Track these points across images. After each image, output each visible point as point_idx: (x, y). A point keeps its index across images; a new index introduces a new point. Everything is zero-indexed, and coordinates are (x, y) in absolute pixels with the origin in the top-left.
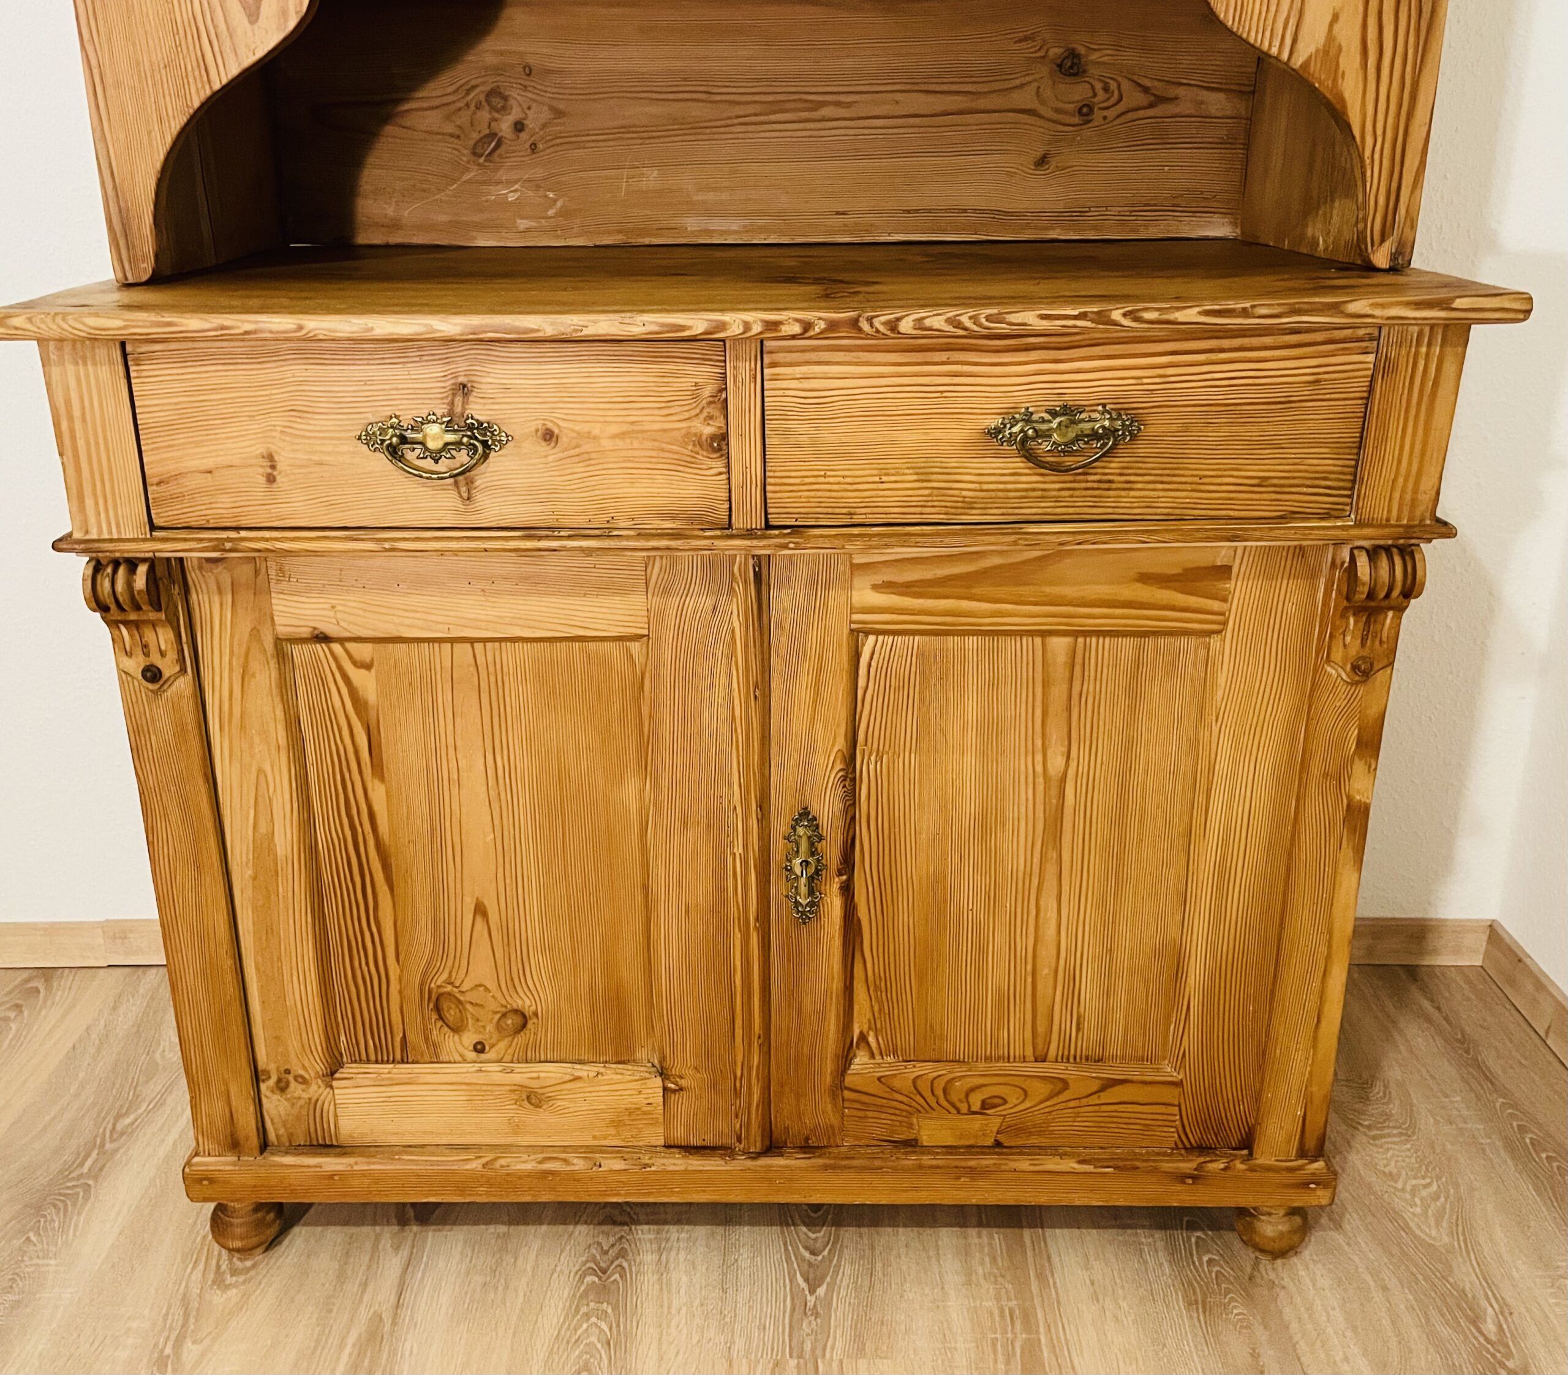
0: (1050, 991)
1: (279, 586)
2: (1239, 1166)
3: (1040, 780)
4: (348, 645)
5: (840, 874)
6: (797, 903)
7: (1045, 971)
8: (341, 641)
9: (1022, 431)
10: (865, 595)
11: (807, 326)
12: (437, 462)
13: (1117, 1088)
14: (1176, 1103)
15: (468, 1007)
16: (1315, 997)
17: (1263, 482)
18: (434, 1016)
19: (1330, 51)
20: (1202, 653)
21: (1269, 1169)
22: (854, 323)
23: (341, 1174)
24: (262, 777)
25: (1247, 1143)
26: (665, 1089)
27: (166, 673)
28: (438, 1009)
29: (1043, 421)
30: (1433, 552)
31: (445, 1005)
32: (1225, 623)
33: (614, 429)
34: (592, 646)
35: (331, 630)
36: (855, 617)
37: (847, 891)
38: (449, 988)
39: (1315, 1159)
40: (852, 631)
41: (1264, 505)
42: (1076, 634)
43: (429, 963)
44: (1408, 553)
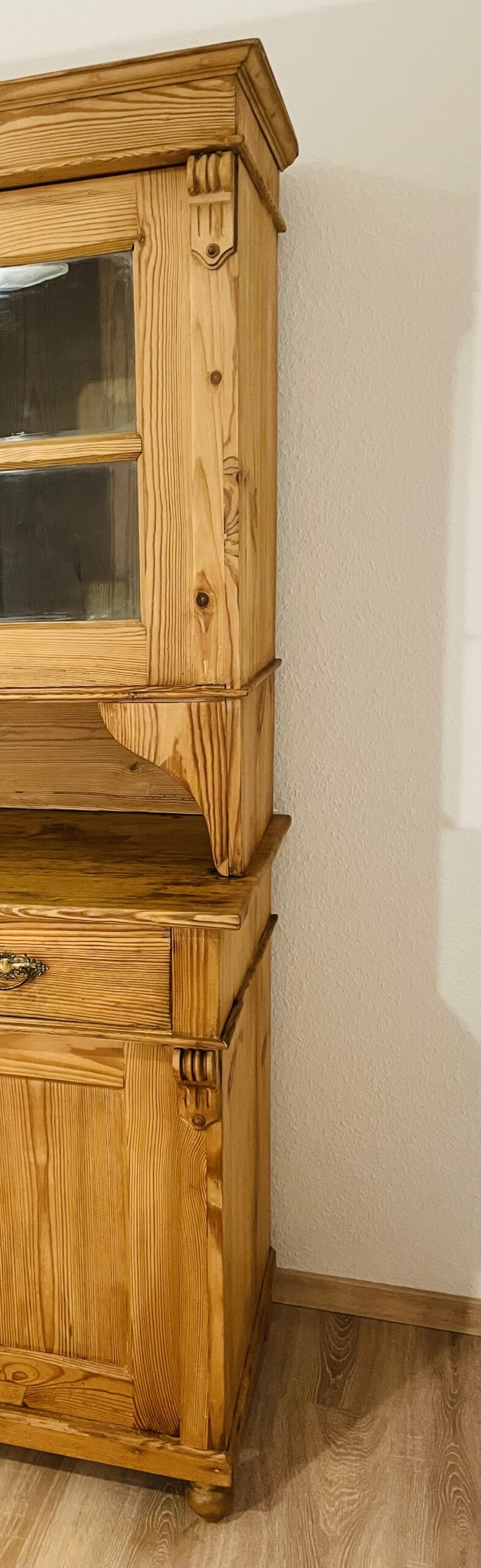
0: (51, 1304)
2: (169, 1446)
3: (33, 1167)
7: (47, 1292)
13: (93, 1379)
14: (131, 1396)
16: (204, 1336)
17: (118, 1005)
19: (177, 759)
21: (191, 1453)
25: (176, 1432)
39: (219, 1450)
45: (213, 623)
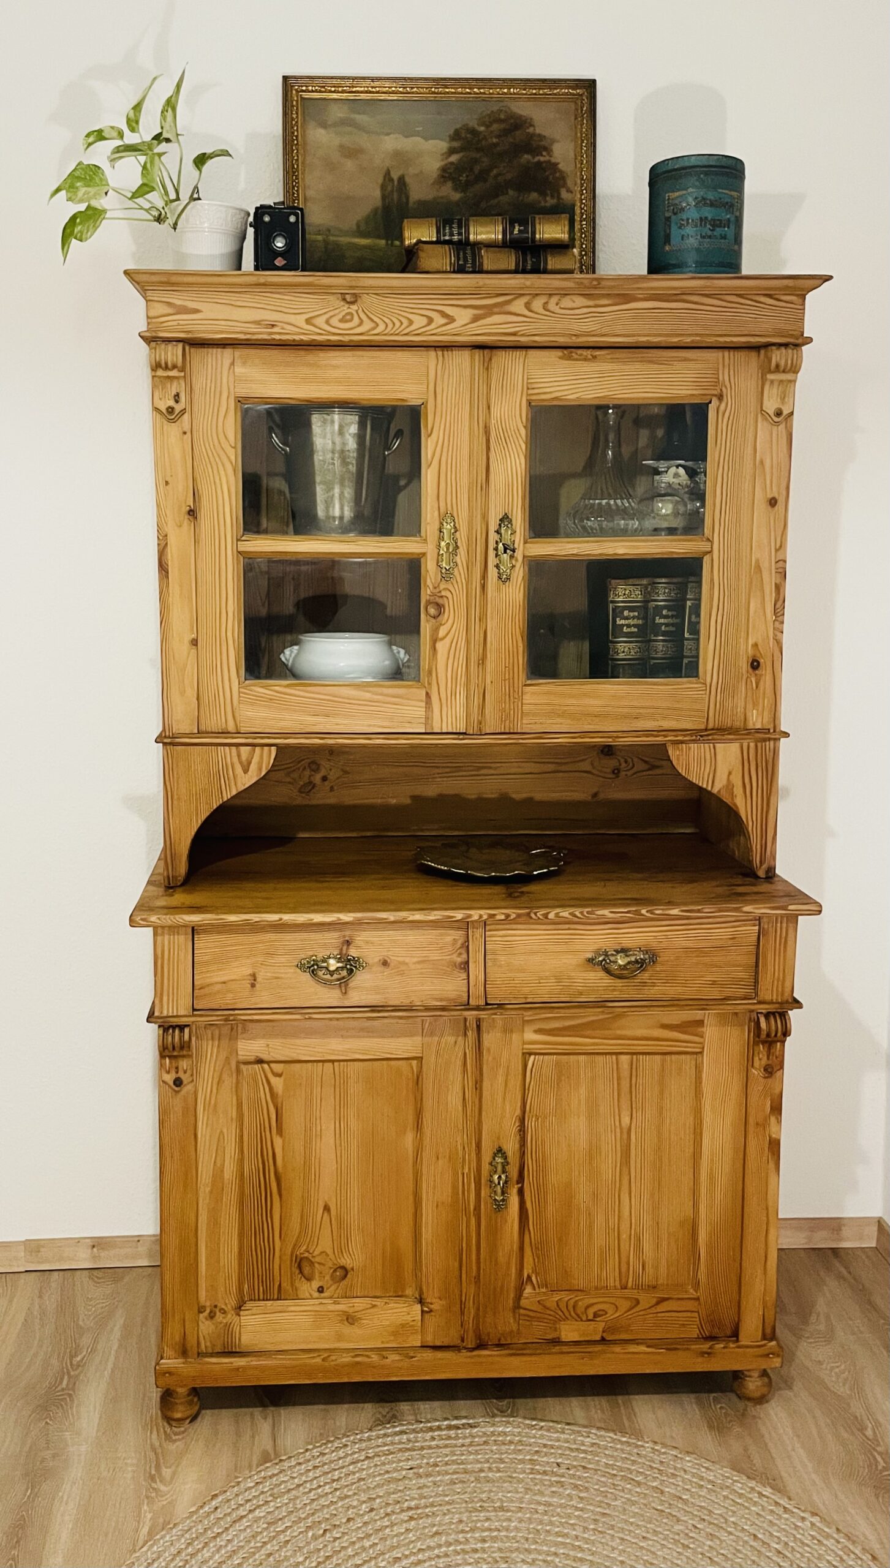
0: (627, 1246)
1: (244, 1035)
2: (732, 1345)
3: (618, 1130)
4: (272, 1065)
5: (518, 1183)
6: (495, 1200)
7: (624, 1236)
8: (268, 1063)
9: (604, 960)
10: (530, 1035)
11: (508, 916)
12: (332, 976)
13: (666, 1303)
14: (696, 1310)
15: (317, 1265)
16: (763, 1246)
17: (714, 983)
18: (297, 1271)
19: (730, 786)
20: (693, 1062)
21: (747, 1347)
22: (529, 914)
23: (243, 1367)
24: (221, 1137)
25: (735, 1334)
26: (423, 1311)
27: (185, 1082)
28: (300, 1267)
29: (613, 955)
30: (793, 1014)
31: (305, 1264)
32: (703, 1048)
33: (415, 960)
34: (393, 1063)
35: (265, 1057)
36: (526, 1046)
37: (521, 1192)
38: (306, 1255)
39: (771, 1340)
40: (523, 1053)
41: (715, 993)
42: (633, 1054)
43: (297, 1240)
44: (783, 1015)
45: (761, 684)
